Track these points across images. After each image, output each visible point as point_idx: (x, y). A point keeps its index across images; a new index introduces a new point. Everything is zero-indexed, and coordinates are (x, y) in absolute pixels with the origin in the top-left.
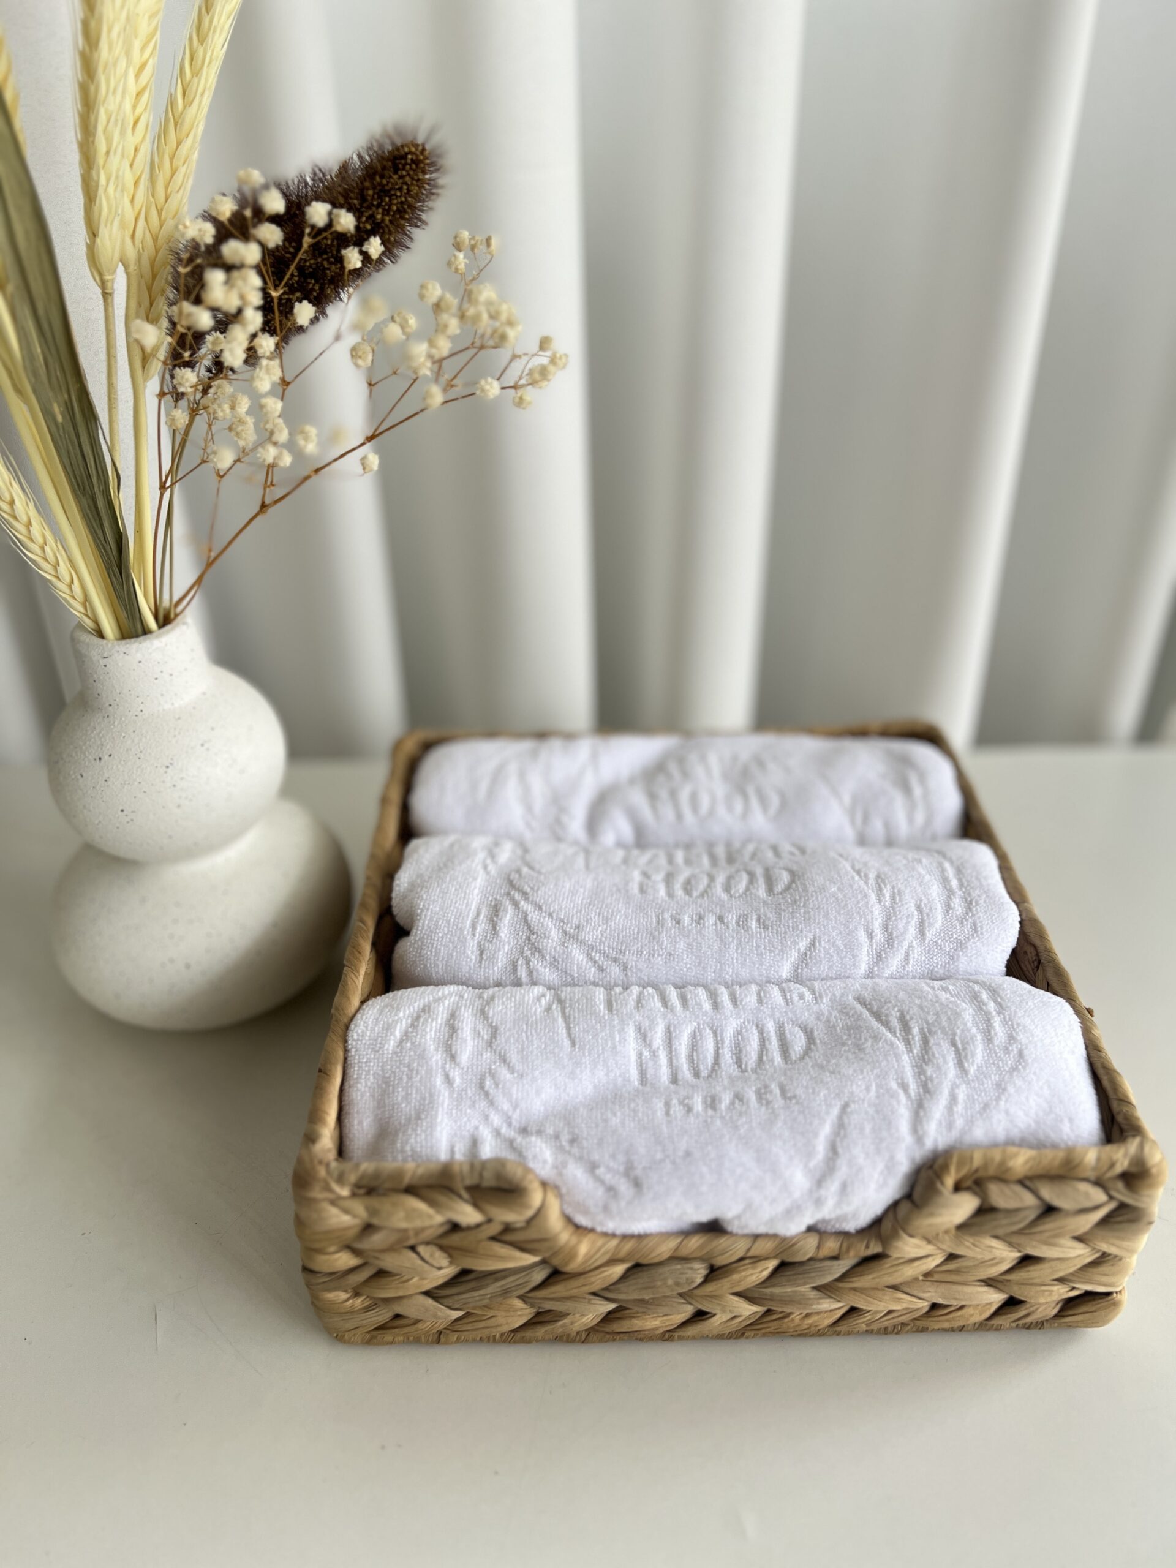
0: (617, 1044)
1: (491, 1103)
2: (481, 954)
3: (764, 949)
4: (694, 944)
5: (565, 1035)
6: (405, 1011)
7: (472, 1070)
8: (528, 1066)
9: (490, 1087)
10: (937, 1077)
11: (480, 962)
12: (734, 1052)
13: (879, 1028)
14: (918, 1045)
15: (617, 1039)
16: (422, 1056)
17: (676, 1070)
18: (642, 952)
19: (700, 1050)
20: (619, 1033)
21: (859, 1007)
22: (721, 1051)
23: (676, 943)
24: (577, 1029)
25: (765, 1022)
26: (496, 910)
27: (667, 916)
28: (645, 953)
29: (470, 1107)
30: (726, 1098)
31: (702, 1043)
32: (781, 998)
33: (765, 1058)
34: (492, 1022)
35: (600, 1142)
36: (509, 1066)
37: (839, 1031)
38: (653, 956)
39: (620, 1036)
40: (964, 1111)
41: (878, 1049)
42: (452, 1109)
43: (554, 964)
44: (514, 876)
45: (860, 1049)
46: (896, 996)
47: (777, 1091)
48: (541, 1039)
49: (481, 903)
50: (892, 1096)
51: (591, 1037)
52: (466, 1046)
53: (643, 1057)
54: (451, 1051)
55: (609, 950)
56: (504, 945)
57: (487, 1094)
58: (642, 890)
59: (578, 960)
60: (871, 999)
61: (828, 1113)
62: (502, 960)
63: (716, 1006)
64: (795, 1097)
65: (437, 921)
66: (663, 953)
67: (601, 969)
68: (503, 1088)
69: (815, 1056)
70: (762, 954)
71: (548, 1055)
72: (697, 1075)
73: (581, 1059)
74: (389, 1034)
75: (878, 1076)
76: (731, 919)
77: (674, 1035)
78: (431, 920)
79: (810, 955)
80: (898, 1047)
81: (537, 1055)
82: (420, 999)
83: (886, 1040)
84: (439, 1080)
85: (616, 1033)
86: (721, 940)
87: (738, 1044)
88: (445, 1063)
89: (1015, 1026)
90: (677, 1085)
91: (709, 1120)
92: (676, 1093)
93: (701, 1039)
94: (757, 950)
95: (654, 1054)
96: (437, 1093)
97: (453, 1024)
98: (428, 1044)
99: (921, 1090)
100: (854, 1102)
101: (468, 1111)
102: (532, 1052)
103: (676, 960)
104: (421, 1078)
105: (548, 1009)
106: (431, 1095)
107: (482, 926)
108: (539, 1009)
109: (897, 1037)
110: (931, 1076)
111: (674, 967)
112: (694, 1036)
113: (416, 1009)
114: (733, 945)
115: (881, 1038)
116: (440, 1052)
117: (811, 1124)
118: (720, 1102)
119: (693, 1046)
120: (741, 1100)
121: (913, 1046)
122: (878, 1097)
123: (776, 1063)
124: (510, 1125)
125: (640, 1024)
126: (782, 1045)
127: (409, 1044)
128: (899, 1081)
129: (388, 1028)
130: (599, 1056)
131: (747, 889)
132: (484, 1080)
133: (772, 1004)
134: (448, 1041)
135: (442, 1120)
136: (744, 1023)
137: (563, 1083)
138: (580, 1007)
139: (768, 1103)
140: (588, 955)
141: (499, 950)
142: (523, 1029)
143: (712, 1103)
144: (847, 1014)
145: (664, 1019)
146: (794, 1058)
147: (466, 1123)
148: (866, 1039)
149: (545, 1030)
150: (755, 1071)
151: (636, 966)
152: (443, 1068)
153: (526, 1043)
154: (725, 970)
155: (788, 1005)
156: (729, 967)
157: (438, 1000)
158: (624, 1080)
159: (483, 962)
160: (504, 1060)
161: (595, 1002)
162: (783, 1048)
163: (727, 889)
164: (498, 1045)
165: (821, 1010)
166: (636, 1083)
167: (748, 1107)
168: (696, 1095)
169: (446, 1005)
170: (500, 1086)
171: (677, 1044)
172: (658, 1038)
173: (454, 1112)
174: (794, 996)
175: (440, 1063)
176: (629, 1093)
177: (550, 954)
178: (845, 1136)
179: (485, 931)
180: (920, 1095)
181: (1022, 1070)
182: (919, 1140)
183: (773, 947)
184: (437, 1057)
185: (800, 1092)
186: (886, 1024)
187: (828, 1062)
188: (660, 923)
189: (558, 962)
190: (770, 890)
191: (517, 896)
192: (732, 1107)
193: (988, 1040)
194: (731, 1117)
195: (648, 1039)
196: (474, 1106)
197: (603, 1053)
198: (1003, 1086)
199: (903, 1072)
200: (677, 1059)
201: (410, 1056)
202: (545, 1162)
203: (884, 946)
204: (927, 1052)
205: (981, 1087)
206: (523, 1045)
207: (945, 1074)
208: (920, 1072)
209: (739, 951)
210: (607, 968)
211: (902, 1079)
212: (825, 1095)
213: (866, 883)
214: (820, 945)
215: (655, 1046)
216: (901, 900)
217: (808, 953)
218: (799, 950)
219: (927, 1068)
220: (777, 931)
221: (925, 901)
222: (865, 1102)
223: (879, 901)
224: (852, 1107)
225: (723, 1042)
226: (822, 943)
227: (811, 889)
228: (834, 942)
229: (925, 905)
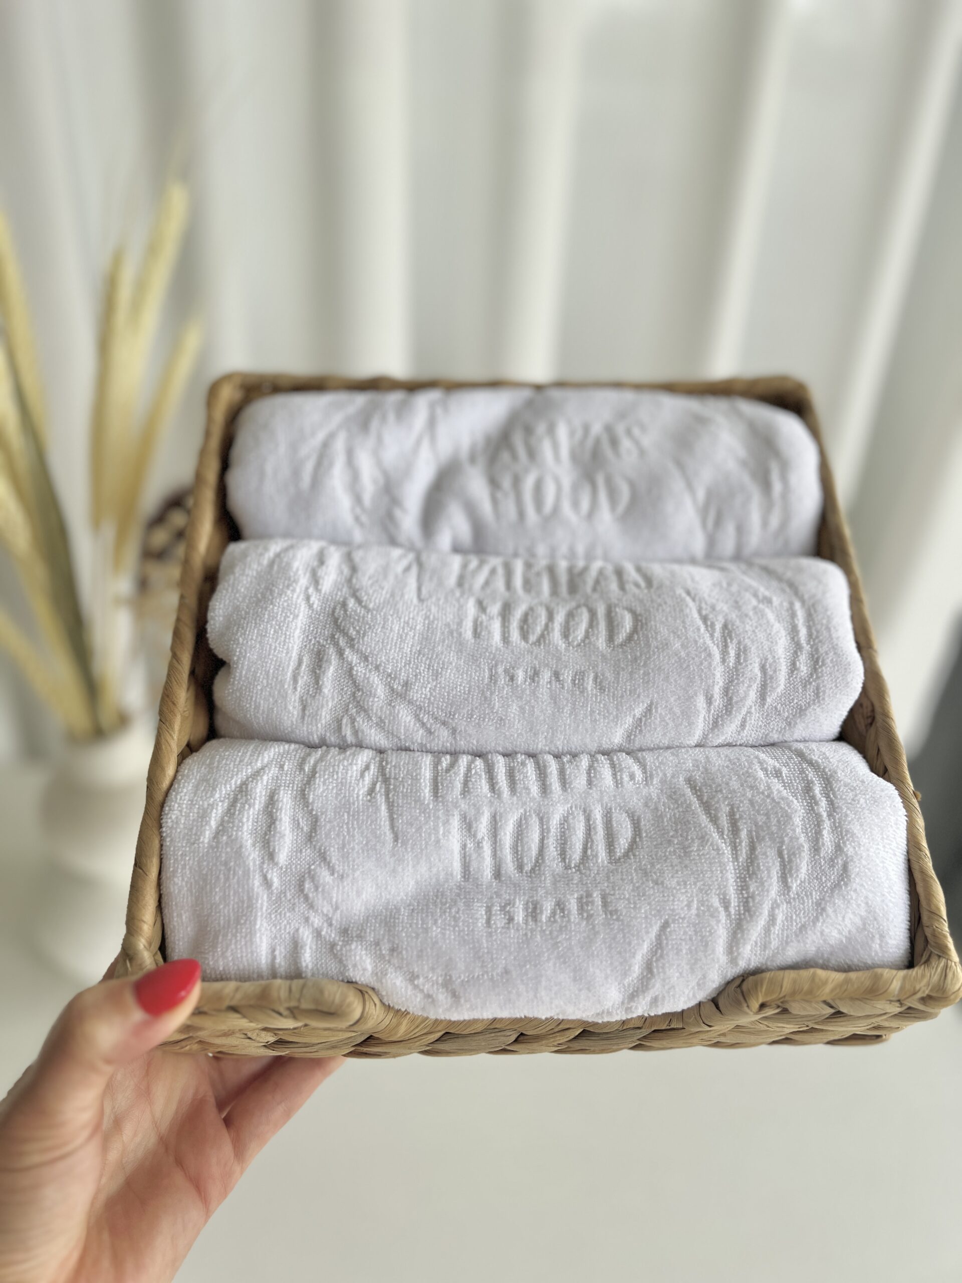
0: (441, 837)
1: (311, 906)
2: (304, 709)
3: (599, 714)
4: (527, 707)
5: (388, 828)
6: (221, 790)
7: (291, 870)
8: (349, 866)
9: (309, 889)
10: (758, 894)
11: (303, 717)
12: (559, 841)
13: (706, 827)
14: (744, 851)
15: (441, 832)
16: (239, 853)
17: (500, 861)
18: (472, 716)
19: (526, 840)
20: (444, 824)
21: (688, 792)
22: (545, 842)
23: (508, 706)
24: (400, 821)
25: (593, 808)
26: (319, 661)
27: (500, 670)
28: (475, 716)
29: (289, 910)
30: (548, 906)
31: (527, 833)
32: (611, 778)
33: (589, 852)
34: (312, 810)
35: (420, 957)
36: (329, 866)
37: (666, 824)
38: (484, 720)
39: (444, 829)
40: (780, 932)
41: (703, 854)
42: (270, 914)
43: (381, 724)
44: (339, 612)
45: (686, 851)
46: (727, 784)
47: (598, 901)
48: (362, 833)
49: (301, 649)
50: (712, 916)
51: (414, 830)
52: (285, 841)
53: (467, 850)
54: (269, 847)
55: (438, 712)
56: (327, 701)
57: (306, 898)
58: (476, 634)
59: (405, 722)
60: (701, 783)
61: (647, 932)
62: (325, 716)
63: (545, 789)
64: (616, 911)
65: (255, 672)
66: (494, 718)
67: (430, 732)
68: (323, 890)
69: (639, 855)
70: (595, 720)
71: (370, 851)
72: (520, 867)
73: (404, 856)
74: (204, 824)
75: (701, 890)
76: (567, 676)
77: (499, 823)
78: (249, 670)
79: (646, 720)
80: (723, 853)
81: (358, 852)
82: (237, 774)
83: (712, 844)
84: (257, 882)
85: (440, 825)
86: (555, 703)
87: (564, 832)
88: (263, 863)
89: (844, 833)
90: (500, 881)
91: (529, 934)
92: (498, 895)
93: (527, 827)
94: (591, 715)
95: (479, 845)
96: (255, 897)
97: (271, 812)
98: (245, 838)
99: (742, 908)
100: (674, 921)
101: (288, 914)
102: (353, 849)
103: (507, 725)
104: (239, 878)
105: (371, 791)
106: (250, 899)
107: (304, 678)
108: (362, 790)
109: (723, 838)
110: (754, 892)
111: (504, 733)
112: (519, 824)
113: (233, 786)
114: (567, 710)
115: (708, 840)
116: (257, 849)
117: (630, 944)
118: (541, 912)
119: (518, 835)
120: (562, 910)
121: (739, 853)
122: (698, 915)
123: (600, 861)
124: (331, 925)
125: (465, 814)
126: (608, 834)
127: (225, 838)
128: (722, 896)
129: (204, 815)
130: (422, 850)
131: (587, 636)
132: (303, 882)
133: (602, 786)
134: (266, 834)
135: (261, 925)
136: (571, 807)
137: (384, 882)
138: (405, 790)
139: (590, 916)
140: (417, 717)
141: (322, 706)
142: (344, 820)
143: (534, 911)
144: (676, 801)
145: (491, 807)
146: (618, 854)
147: (285, 926)
148: (693, 840)
149: (367, 822)
150: (577, 867)
151: (466, 731)
152: (261, 868)
153: (347, 837)
154: (557, 736)
155: (617, 787)
156: (561, 733)
157: (257, 774)
158: (447, 874)
159: (306, 718)
160: (323, 857)
161: (421, 784)
162: (608, 838)
163: (566, 634)
164: (317, 841)
165: (650, 794)
166: (459, 877)
167: (569, 921)
168: (517, 901)
169: (265, 783)
170: (320, 890)
171: (503, 834)
172: (483, 827)
173: (273, 916)
174: (624, 776)
175: (257, 863)
176: (451, 890)
177: (376, 714)
178: (662, 956)
179: (307, 685)
180: (740, 914)
181: (844, 888)
182: (733, 961)
183: (608, 712)
184: (253, 855)
185: (621, 905)
186: (715, 821)
187: (653, 865)
188: (493, 678)
189: (385, 723)
190: (611, 638)
191: (342, 642)
192: (552, 919)
193: (815, 850)
194: (551, 933)
195: (473, 830)
196: (293, 909)
197: (426, 847)
198: (823, 906)
199: (725, 887)
200: (501, 851)
201: (227, 853)
202: (365, 970)
203: (722, 711)
204: (752, 862)
205: (801, 906)
206: (344, 840)
207: (768, 891)
208: (743, 886)
209: (573, 717)
210: (435, 731)
211: (725, 894)
212: (646, 911)
213: (712, 636)
214: (656, 711)
215: (480, 836)
216: (745, 661)
217: (644, 719)
218: (634, 715)
219: (750, 882)
220: (614, 694)
221: (770, 660)
222: (685, 921)
223: (724, 661)
224: (672, 925)
225: (549, 831)
226: (659, 709)
227: (654, 644)
228: (671, 709)
229: (770, 665)
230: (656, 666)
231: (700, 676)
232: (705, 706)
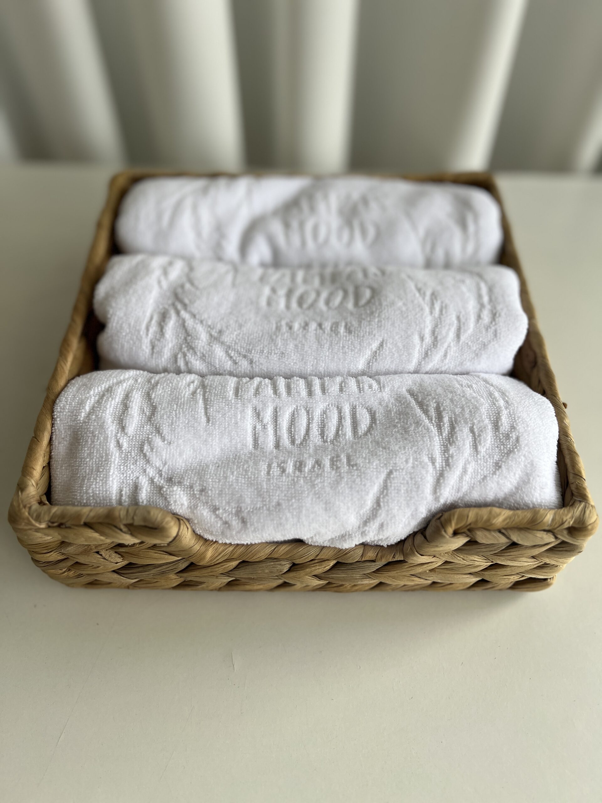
0: (239, 420)
1: (148, 461)
2: (153, 347)
3: (348, 348)
4: (300, 345)
5: (203, 414)
6: (94, 390)
7: (136, 438)
8: (175, 437)
9: (147, 451)
10: (456, 455)
11: (152, 354)
12: (320, 426)
13: (420, 416)
14: (447, 430)
15: (239, 417)
16: (102, 427)
17: (279, 438)
18: (263, 351)
19: (297, 424)
20: (241, 413)
21: (409, 397)
22: (311, 426)
23: (287, 344)
24: (212, 410)
25: (343, 405)
26: (164, 317)
27: (283, 323)
28: (265, 352)
29: (133, 464)
30: (310, 463)
31: (298, 419)
32: (356, 387)
33: (340, 432)
34: (153, 403)
35: (220, 494)
36: (161, 436)
37: (393, 415)
38: (271, 354)
39: (241, 416)
40: (470, 480)
41: (418, 432)
42: (120, 466)
43: (203, 357)
44: (179, 291)
45: (406, 431)
46: (435, 391)
47: (345, 460)
48: (185, 416)
49: (154, 310)
50: (423, 468)
51: (220, 416)
52: (133, 421)
53: (257, 430)
54: (122, 424)
55: (241, 349)
56: (168, 343)
57: (145, 455)
58: (269, 303)
59: (219, 356)
60: (417, 392)
61: (377, 478)
62: (167, 354)
63: (310, 393)
64: (356, 465)
65: (122, 324)
66: (278, 352)
67: (235, 363)
68: (156, 451)
69: (374, 434)
70: (345, 353)
71: (190, 428)
72: (293, 442)
73: (213, 432)
74: (81, 408)
75: (416, 452)
76: (327, 325)
77: (279, 414)
78: (118, 323)
79: (379, 353)
80: (432, 431)
81: (181, 428)
82: (106, 382)
83: (424, 426)
84: (112, 445)
85: (239, 413)
86: (319, 342)
87: (323, 420)
88: (118, 433)
89: (516, 419)
90: (279, 450)
91: (296, 479)
92: (276, 457)
93: (298, 417)
94: (342, 349)
95: (264, 427)
96: (110, 454)
97: (126, 403)
98: (107, 417)
99: (444, 464)
100: (396, 470)
101: (132, 467)
102: (178, 426)
103: (287, 357)
104: (100, 442)
105: (194, 393)
106: (107, 455)
107: (154, 328)
108: (187, 393)
109: (432, 423)
110: (453, 454)
111: (284, 362)
112: (293, 415)
113: (103, 389)
114: (327, 346)
115: (421, 424)
116: (115, 424)
117: (365, 485)
118: (305, 466)
119: (292, 421)
120: (319, 465)
121: (443, 431)
122: (413, 467)
123: (347, 437)
124: (161, 475)
125: (256, 407)
126: (353, 422)
127: (94, 417)
128: (430, 456)
129: (81, 404)
130: (225, 428)
131: (341, 303)
132: (143, 445)
133: (349, 392)
134: (121, 416)
135: (114, 473)
136: (329, 405)
137: (198, 448)
138: (216, 392)
139: (338, 468)
140: (227, 352)
141: (165, 346)
142: (173, 408)
143: (299, 466)
144: (400, 402)
145: (273, 402)
146: (360, 434)
147: (130, 474)
148: (411, 424)
149: (189, 410)
150: (332, 442)
151: (259, 361)
152: (116, 436)
153: (175, 419)
154: (320, 364)
155: (360, 392)
156: (323, 362)
157: (119, 383)
158: (243, 445)
159: (154, 355)
160: (158, 431)
161: (227, 389)
162: (354, 424)
163: (327, 302)
164: (154, 421)
165: (383, 397)
166: (251, 447)
167: (324, 471)
168: (289, 460)
169: (124, 387)
170: (154, 450)
171: (281, 420)
172: (268, 416)
173: (122, 467)
174: (365, 386)
175: (114, 433)
176: (245, 455)
177: (200, 351)
178: (387, 495)
179: (155, 332)
180: (442, 467)
181: (517, 453)
182: (436, 499)
183: (354, 347)
184: (111, 427)
185: (360, 461)
186: (426, 412)
187: (383, 439)
188: (278, 328)
189: (205, 357)
190: (356, 304)
191: (179, 306)
192: (312, 470)
193: (496, 429)
194: (311, 478)
195: (261, 417)
196: (136, 464)
197: (228, 427)
198: (500, 464)
199: (433, 450)
200: (280, 431)
201: (94, 426)
202: (182, 505)
204: (452, 436)
205: (485, 463)
206: (172, 420)
207: (463, 453)
208: (446, 450)
209: (330, 351)
210: (239, 362)
211: (432, 454)
212: (376, 465)
213: (424, 299)
214: (386, 346)
215: (265, 421)
216: (446, 312)
217: (378, 351)
218: (372, 349)
219: (450, 448)
220: (358, 334)
221: (463, 313)
222: (404, 471)
223: (431, 313)
224: (395, 473)
225: (313, 420)
226: (388, 344)
227: (384, 303)
228: (396, 344)
229: (463, 316)
230: (385, 316)
231: (415, 322)
232: (419, 342)
